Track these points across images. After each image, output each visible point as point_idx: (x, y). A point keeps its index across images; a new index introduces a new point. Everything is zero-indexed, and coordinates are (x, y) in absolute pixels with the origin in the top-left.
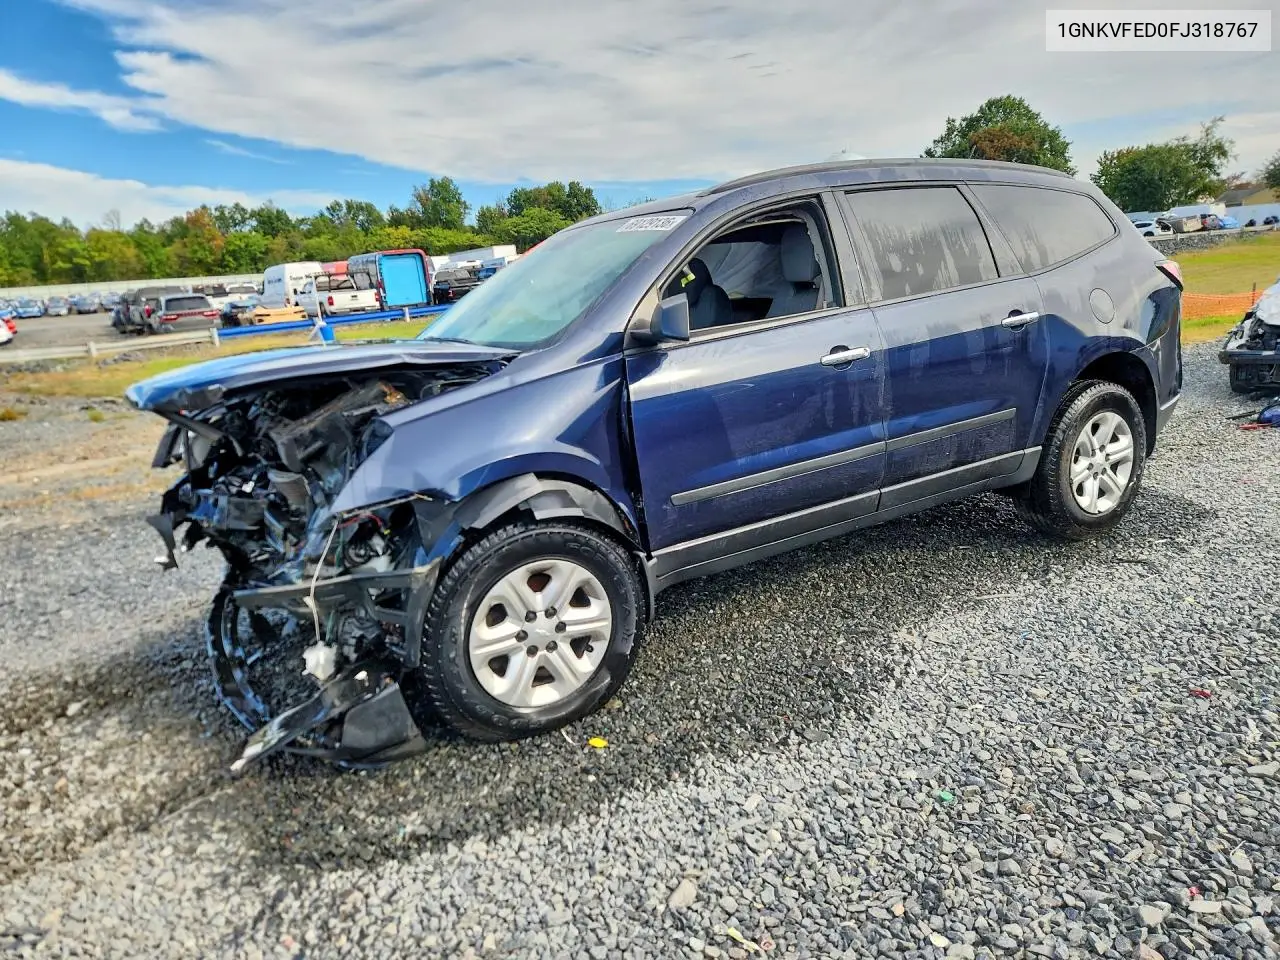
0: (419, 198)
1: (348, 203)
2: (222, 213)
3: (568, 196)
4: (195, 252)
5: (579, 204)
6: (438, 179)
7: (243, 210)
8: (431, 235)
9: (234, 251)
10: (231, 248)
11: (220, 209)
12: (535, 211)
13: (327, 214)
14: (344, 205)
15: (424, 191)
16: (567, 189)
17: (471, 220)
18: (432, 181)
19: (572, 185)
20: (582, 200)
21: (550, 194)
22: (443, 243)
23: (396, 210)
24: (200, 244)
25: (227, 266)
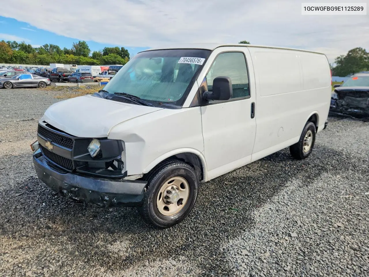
0: (75, 46)
1: (50, 45)
2: (9, 44)
3: (121, 51)
4: (3, 55)
5: (124, 54)
6: (82, 41)
7: (17, 43)
8: (80, 58)
9: (16, 56)
10: (15, 55)
11: (9, 42)
12: (112, 54)
13: (43, 47)
14: (49, 46)
15: (77, 44)
16: (121, 49)
17: (91, 55)
18: (80, 42)
19: (122, 48)
20: (125, 53)
21: (116, 50)
22: (84, 61)
23: (66, 49)
24: (4, 53)
25: (12, 61)
